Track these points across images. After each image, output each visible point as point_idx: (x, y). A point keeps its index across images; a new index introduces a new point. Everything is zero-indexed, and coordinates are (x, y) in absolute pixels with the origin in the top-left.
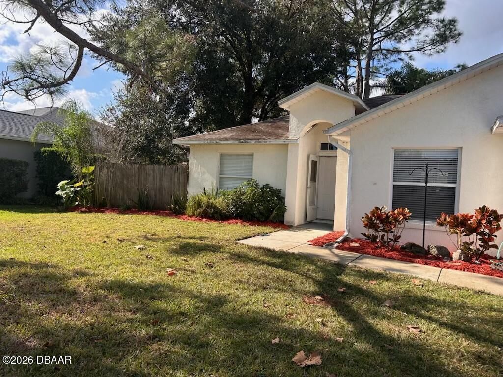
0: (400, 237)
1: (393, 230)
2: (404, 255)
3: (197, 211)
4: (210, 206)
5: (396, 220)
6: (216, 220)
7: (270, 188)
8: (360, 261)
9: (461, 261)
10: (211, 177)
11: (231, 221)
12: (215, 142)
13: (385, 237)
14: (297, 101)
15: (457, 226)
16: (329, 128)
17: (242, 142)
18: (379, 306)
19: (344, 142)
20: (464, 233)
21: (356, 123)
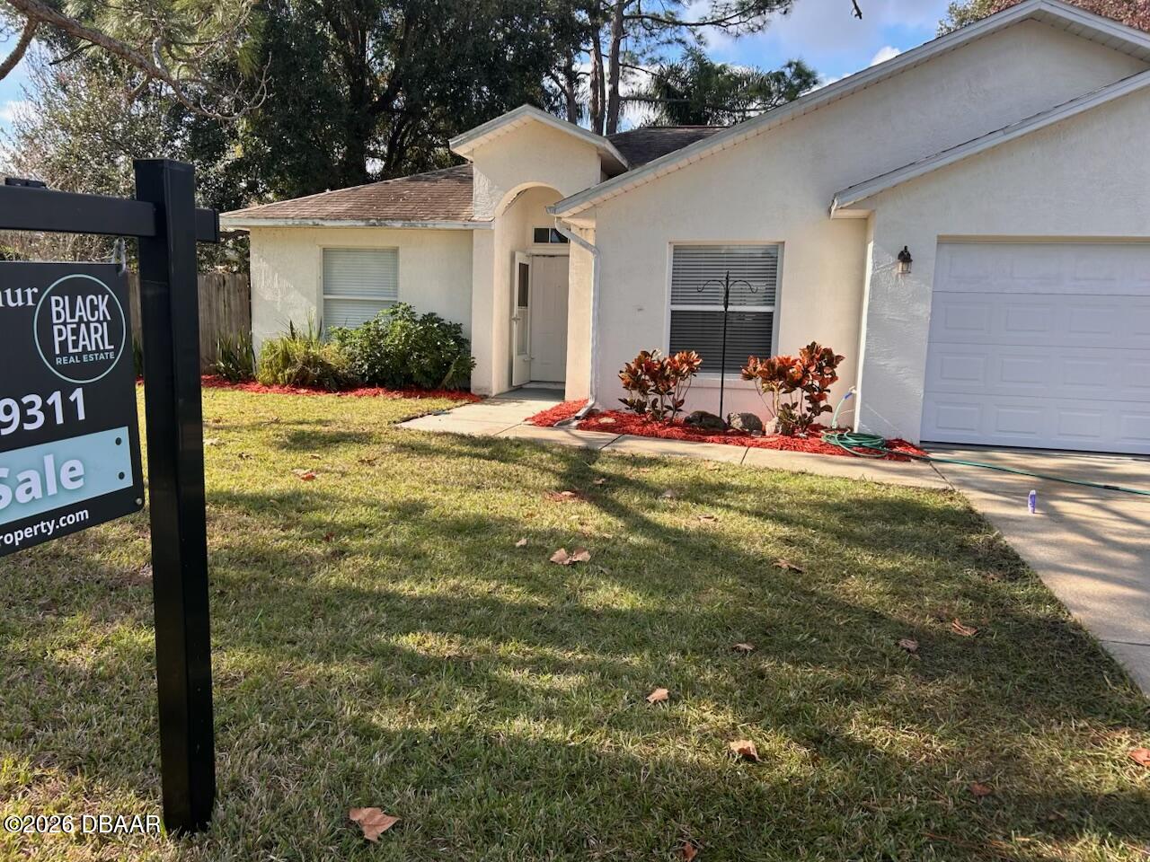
0: (682, 401)
1: (672, 391)
2: (690, 432)
3: (283, 372)
4: (312, 361)
5: (677, 372)
6: (328, 391)
7: (438, 320)
8: (619, 444)
9: (777, 434)
10: (305, 300)
11: (360, 391)
12: (310, 222)
13: (659, 404)
14: (487, 141)
15: (772, 379)
16: (557, 202)
17: (374, 225)
18: (656, 499)
19: (581, 229)
20: (784, 390)
21: (607, 195)
